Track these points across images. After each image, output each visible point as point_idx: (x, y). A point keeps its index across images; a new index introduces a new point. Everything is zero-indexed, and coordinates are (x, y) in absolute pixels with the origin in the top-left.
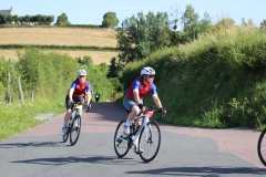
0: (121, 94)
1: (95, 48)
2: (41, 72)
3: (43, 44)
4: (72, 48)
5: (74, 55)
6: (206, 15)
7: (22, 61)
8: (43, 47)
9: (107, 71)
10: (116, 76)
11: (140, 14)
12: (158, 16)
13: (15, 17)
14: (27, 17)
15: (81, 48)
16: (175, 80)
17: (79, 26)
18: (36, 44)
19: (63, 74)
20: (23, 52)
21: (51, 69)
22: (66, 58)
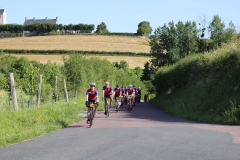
0: (154, 95)
1: (130, 54)
2: (83, 75)
3: (84, 49)
4: (110, 54)
5: (112, 59)
6: (231, 24)
7: (66, 65)
8: (85, 53)
9: (141, 74)
10: (148, 79)
11: (171, 24)
12: (187, 26)
13: (60, 25)
14: (70, 25)
15: (118, 54)
16: (200, 82)
17: (116, 34)
18: (79, 50)
19: (103, 77)
20: (67, 57)
21: (92, 72)
22: (105, 63)
